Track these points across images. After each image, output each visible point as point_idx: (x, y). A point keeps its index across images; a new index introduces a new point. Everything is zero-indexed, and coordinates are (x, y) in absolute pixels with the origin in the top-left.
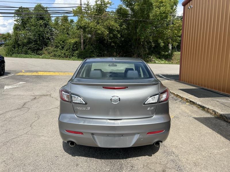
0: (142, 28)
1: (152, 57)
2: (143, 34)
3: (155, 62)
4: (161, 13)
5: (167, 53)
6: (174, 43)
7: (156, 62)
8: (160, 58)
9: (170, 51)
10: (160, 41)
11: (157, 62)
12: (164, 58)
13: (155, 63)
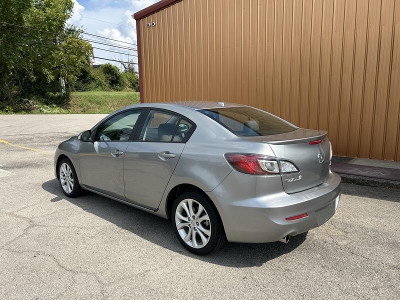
0: (7, 43)
1: (31, 102)
2: (11, 55)
3: (40, 110)
4: (48, 19)
5: (57, 94)
6: (72, 76)
7: (43, 111)
8: (47, 104)
9: (63, 91)
10: (46, 71)
11: (45, 111)
12: (54, 103)
13: (41, 112)
